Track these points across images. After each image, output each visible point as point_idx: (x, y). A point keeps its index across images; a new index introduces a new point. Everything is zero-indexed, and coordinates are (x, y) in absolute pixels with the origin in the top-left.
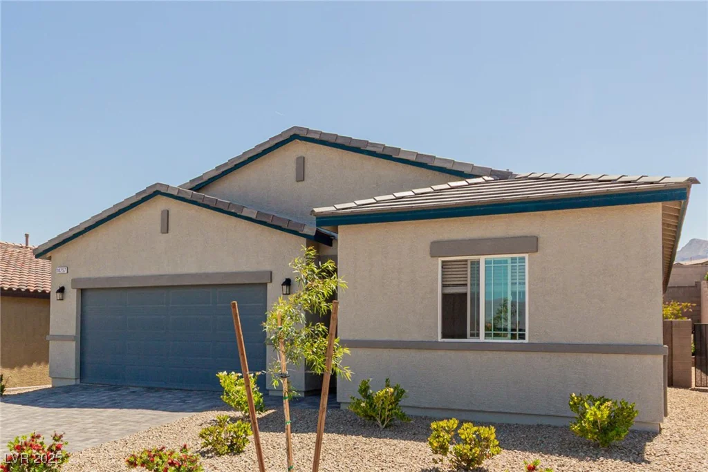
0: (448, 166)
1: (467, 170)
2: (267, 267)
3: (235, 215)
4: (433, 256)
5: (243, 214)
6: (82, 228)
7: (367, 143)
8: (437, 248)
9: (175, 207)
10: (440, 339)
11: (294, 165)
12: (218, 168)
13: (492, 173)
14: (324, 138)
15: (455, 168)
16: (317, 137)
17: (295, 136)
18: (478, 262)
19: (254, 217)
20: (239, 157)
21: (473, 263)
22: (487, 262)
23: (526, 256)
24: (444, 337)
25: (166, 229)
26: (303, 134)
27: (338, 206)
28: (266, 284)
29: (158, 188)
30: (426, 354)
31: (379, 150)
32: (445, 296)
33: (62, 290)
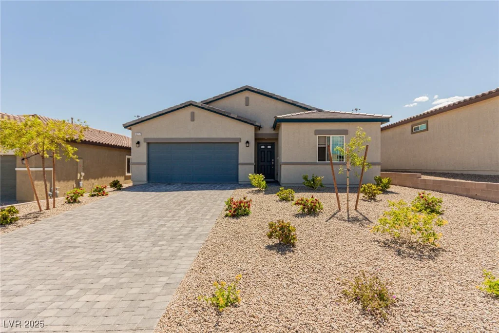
0: (303, 106)
1: (309, 108)
2: (238, 136)
3: (227, 116)
4: (315, 134)
5: (231, 116)
6: (152, 116)
7: (274, 94)
8: (317, 132)
9: (197, 111)
10: (318, 162)
11: (244, 100)
12: (214, 97)
13: (317, 109)
14: (258, 91)
15: (305, 107)
16: (256, 90)
17: (247, 89)
18: (330, 137)
19: (236, 117)
20: (224, 94)
21: (328, 137)
22: (332, 137)
23: (344, 136)
24: (319, 161)
25: (193, 119)
26: (250, 88)
27: (283, 116)
28: (238, 143)
29: (191, 103)
30: (313, 167)
31: (279, 98)
32: (319, 148)
33: (138, 143)
